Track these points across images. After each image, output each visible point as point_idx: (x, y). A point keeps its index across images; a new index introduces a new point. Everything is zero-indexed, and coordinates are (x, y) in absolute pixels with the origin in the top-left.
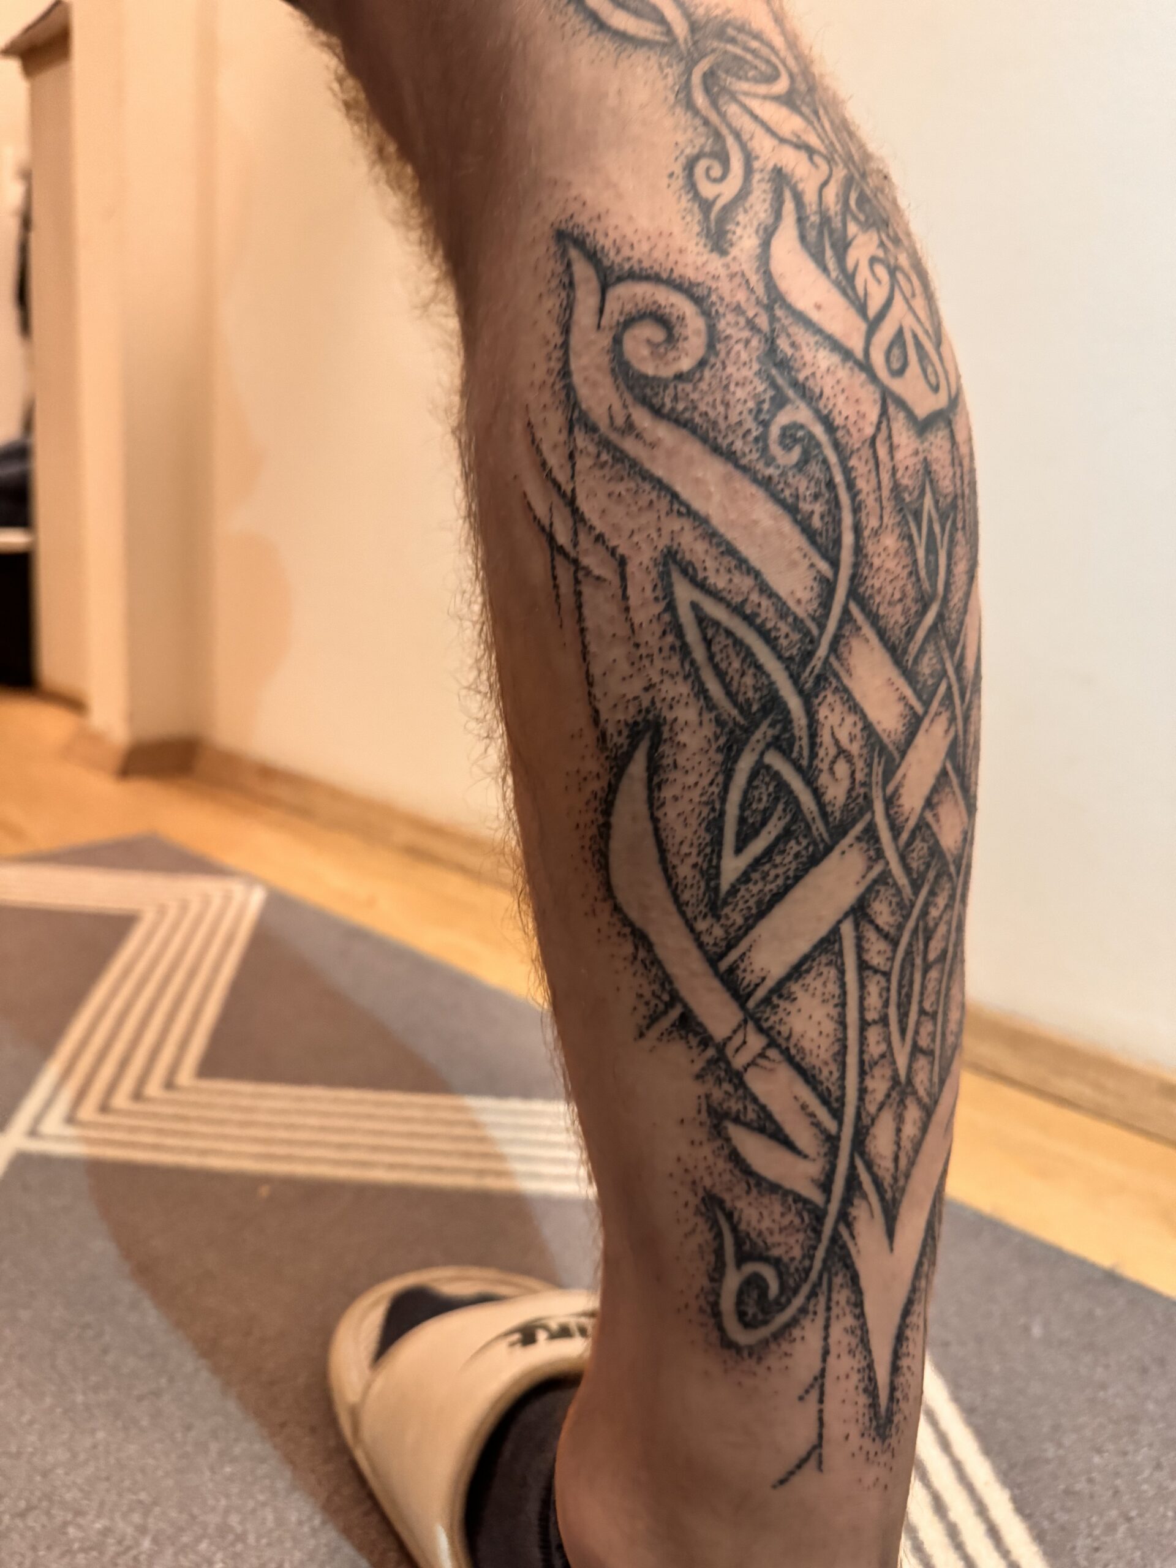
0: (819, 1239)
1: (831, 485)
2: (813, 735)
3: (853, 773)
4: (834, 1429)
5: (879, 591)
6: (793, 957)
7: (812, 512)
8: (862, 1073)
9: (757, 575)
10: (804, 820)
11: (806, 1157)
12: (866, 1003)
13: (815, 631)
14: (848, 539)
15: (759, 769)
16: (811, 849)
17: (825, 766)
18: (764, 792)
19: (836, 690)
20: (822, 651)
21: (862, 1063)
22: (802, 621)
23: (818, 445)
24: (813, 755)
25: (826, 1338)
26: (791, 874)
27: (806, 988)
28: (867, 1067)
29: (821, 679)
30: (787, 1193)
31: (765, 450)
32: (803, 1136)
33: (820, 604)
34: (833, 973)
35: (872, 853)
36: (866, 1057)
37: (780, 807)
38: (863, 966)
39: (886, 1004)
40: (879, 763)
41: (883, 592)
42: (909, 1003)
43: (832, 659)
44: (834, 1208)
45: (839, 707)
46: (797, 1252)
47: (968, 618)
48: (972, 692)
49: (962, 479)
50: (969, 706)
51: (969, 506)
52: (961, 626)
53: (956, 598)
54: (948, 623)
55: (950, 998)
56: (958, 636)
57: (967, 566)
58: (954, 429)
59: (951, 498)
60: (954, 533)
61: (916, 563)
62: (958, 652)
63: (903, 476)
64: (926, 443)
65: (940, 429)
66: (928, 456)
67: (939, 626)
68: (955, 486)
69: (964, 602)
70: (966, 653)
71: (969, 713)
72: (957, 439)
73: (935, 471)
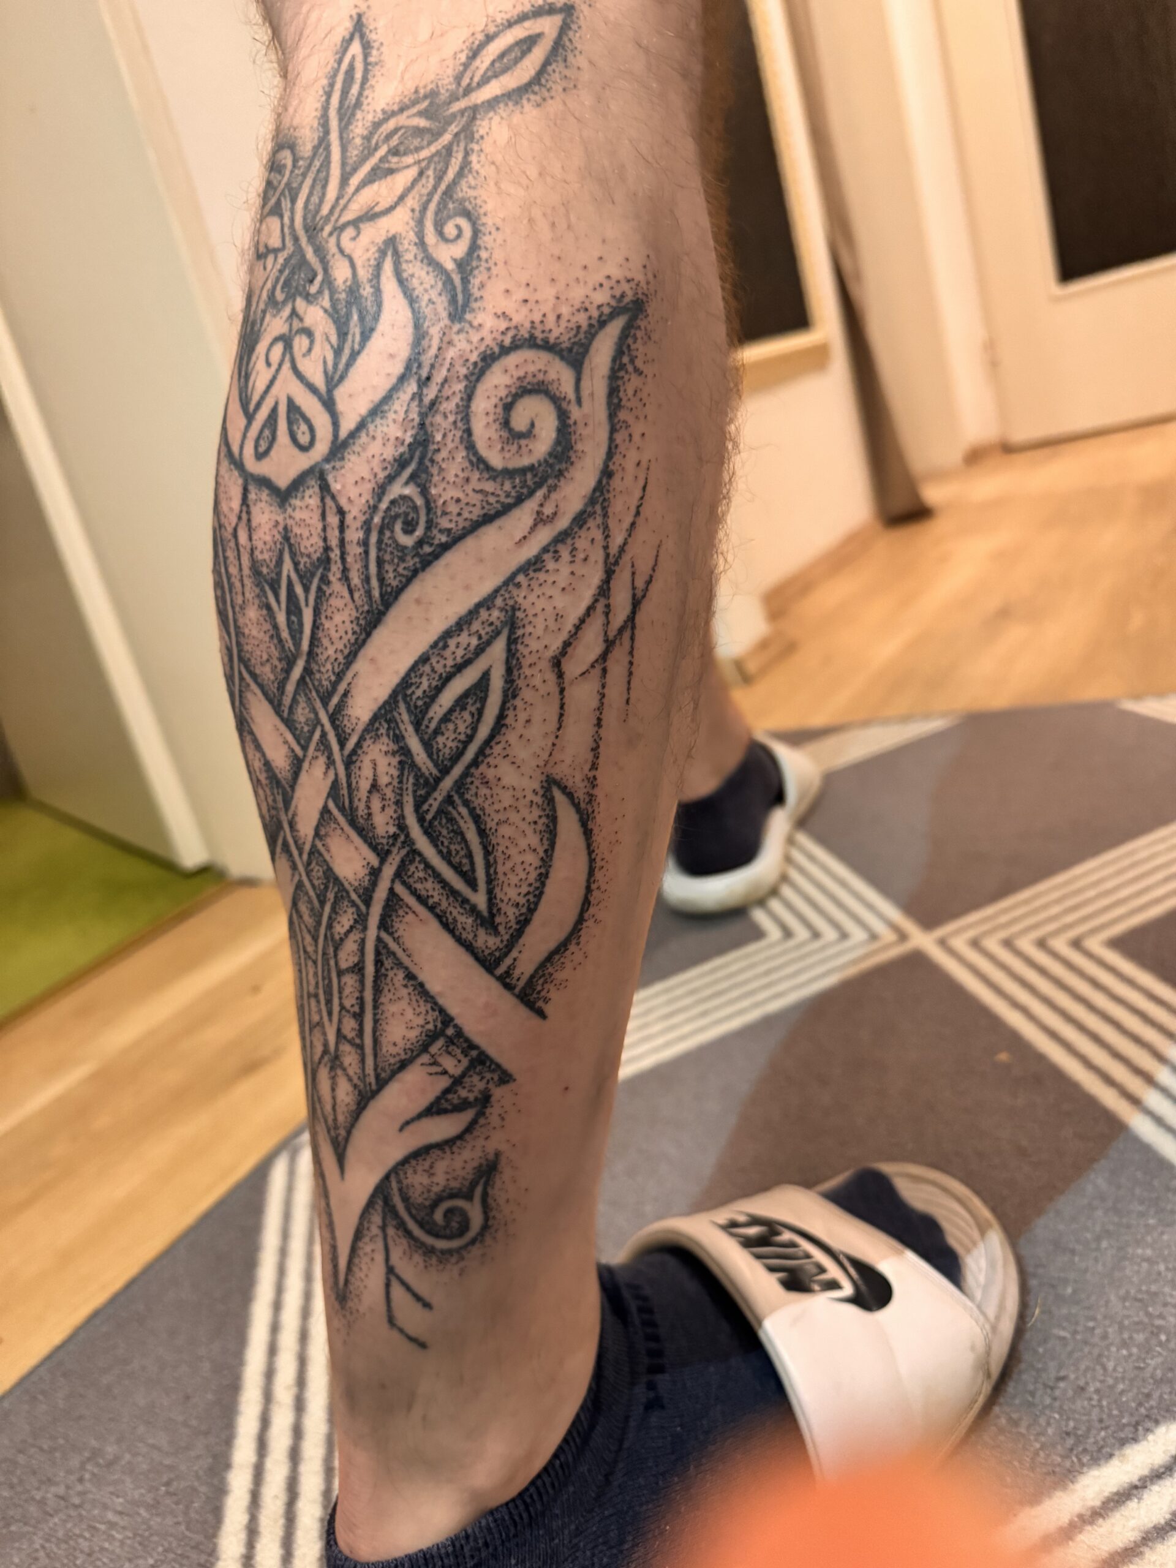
1: (220, 573)
3: (267, 798)
5: (252, 654)
8: (310, 1030)
12: (309, 979)
13: (232, 687)
14: (231, 614)
19: (248, 732)
20: (237, 703)
28: (311, 1026)
29: (242, 723)
33: (230, 668)
34: (296, 946)
35: (291, 861)
36: (311, 1019)
38: (304, 950)
39: (318, 985)
40: (279, 794)
41: (255, 655)
42: (331, 995)
43: (242, 709)
45: (251, 745)
47: (361, 665)
48: (362, 739)
49: (342, 527)
50: (354, 752)
51: (360, 550)
52: (340, 676)
53: (332, 650)
54: (318, 676)
55: (383, 1011)
56: (335, 685)
57: (355, 614)
58: (330, 478)
59: (318, 554)
60: (324, 587)
61: (276, 627)
62: (335, 700)
63: (262, 552)
64: (289, 510)
65: (308, 488)
66: (290, 522)
67: (308, 679)
68: (325, 540)
69: (346, 651)
70: (350, 701)
71: (354, 758)
72: (336, 487)
73: (296, 534)
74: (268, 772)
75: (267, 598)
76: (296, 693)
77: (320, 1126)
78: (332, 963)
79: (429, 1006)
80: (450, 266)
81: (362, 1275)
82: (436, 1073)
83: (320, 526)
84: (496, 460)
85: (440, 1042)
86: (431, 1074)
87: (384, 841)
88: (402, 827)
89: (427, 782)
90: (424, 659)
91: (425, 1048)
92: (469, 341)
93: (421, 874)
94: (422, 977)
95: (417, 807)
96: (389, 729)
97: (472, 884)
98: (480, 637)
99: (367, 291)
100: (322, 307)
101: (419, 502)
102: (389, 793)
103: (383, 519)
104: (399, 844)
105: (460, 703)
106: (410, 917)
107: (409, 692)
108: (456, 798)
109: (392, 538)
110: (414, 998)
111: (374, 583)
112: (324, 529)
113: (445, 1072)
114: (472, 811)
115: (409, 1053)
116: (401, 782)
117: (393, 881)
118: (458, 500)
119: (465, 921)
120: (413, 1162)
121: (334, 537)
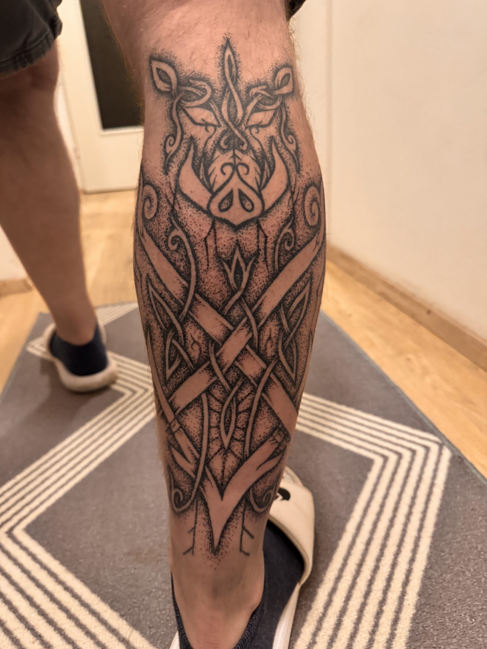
0: (193, 489)
1: (187, 256)
2: (185, 336)
3: (200, 349)
4: (198, 545)
5: (208, 290)
6: (187, 403)
7: (180, 265)
8: (209, 442)
9: (164, 285)
10: (185, 361)
11: (190, 463)
12: (211, 421)
13: (182, 304)
14: (194, 273)
15: (172, 344)
16: (188, 371)
17: (190, 346)
18: (173, 351)
19: (192, 322)
20: (186, 310)
21: (209, 439)
22: (178, 300)
23: (183, 243)
24: (185, 342)
25: (196, 518)
26: (183, 377)
27: (191, 412)
28: (210, 440)
29: (186, 319)
30: (185, 472)
31: (167, 245)
32: (189, 457)
33: (184, 295)
34: (199, 409)
35: (211, 374)
36: (210, 437)
37: (178, 357)
38: (210, 409)
39: (219, 422)
40: (212, 346)
41: (210, 290)
42: (230, 424)
43: (190, 312)
44: (198, 480)
45: (193, 328)
46: (187, 490)
47: (267, 293)
48: (267, 320)
49: (266, 242)
50: (263, 326)
51: (272, 251)
52: (259, 298)
53: (256, 288)
54: (248, 298)
55: (257, 424)
56: (256, 301)
57: (268, 274)
58: (261, 224)
59: (254, 252)
60: (255, 264)
61: (227, 279)
62: (256, 307)
63: (222, 249)
64: (239, 234)
65: (250, 226)
66: (239, 238)
67: (243, 299)
68: (258, 246)
69: (263, 288)
70: (262, 307)
71: (263, 328)
72: (264, 227)
73: (243, 243)
74: (206, 337)
75: (224, 267)
76: (235, 304)
77: (209, 482)
78: (234, 411)
79: (275, 418)
80: (293, 152)
81: (230, 536)
82: (274, 443)
83: (256, 241)
84: (310, 224)
85: (276, 431)
86: (272, 444)
87: (270, 358)
88: (277, 352)
89: (287, 335)
90: (290, 291)
91: (271, 434)
92: (302, 181)
93: (280, 369)
94: (274, 408)
95: (283, 344)
96: (277, 316)
97: (292, 371)
98: (305, 283)
99: (268, 155)
100: (250, 157)
101: (293, 235)
102: (274, 340)
103: (281, 240)
104: (275, 359)
105: (298, 306)
106: (274, 386)
107: (285, 303)
108: (293, 340)
109: (284, 247)
110: (270, 416)
111: (276, 263)
112: (258, 242)
113: (277, 442)
114: (296, 344)
115: (265, 438)
116: (279, 336)
117: (270, 373)
118: (302, 235)
119: (289, 384)
120: (260, 480)
121: (262, 245)
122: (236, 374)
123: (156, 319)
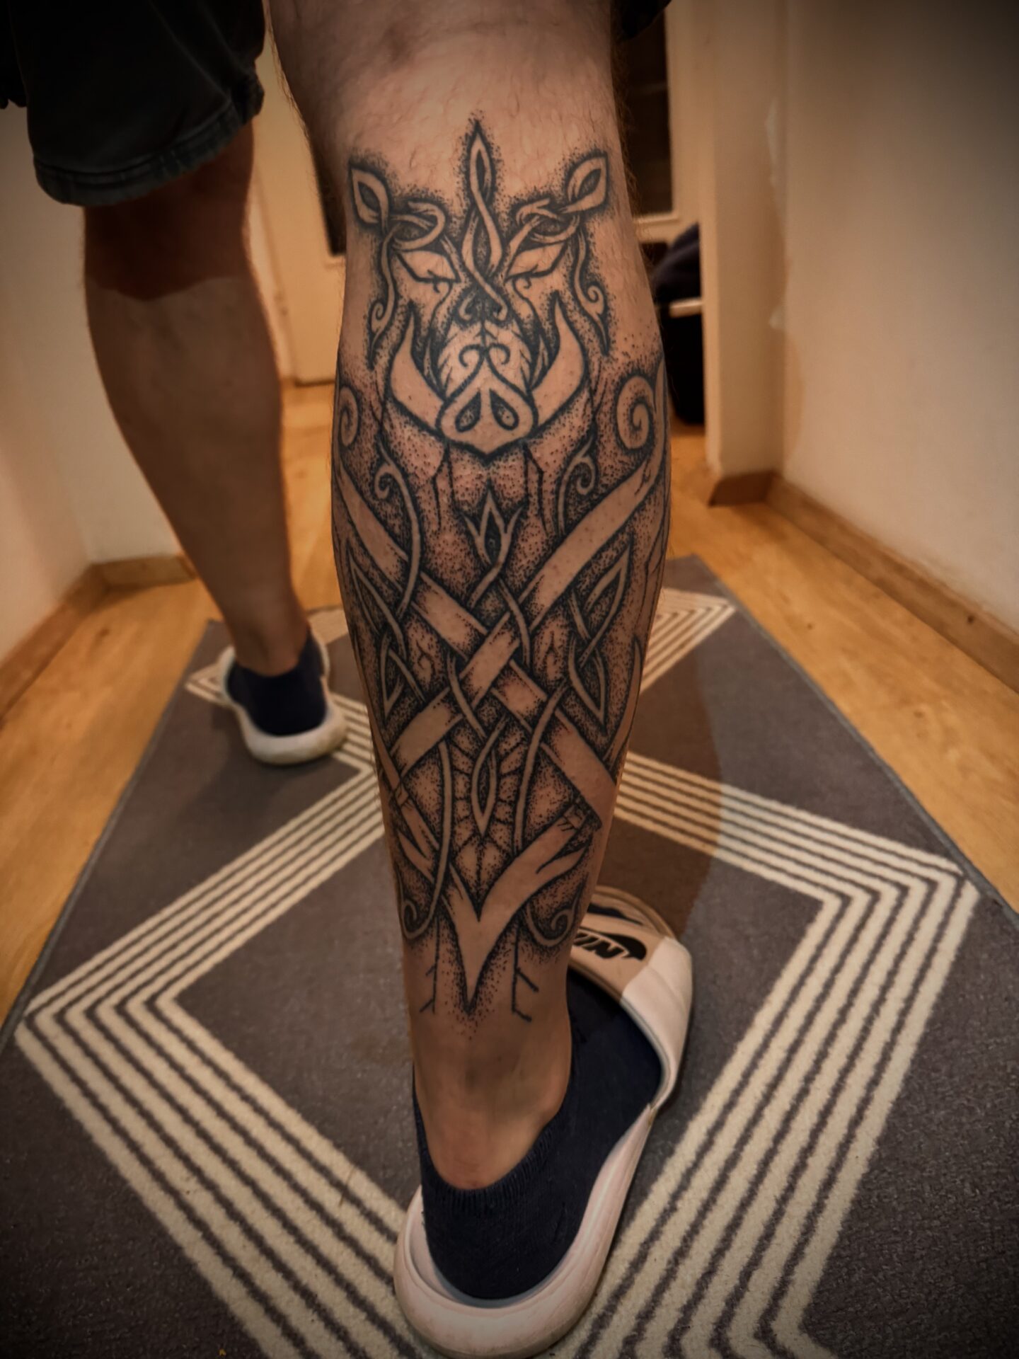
0: (432, 900)
1: (404, 508)
2: (407, 644)
3: (433, 666)
4: (441, 997)
5: (441, 566)
6: (418, 757)
7: (394, 525)
8: (453, 824)
9: (372, 559)
10: (410, 687)
11: (425, 857)
12: (456, 788)
13: (400, 589)
14: (416, 538)
15: (388, 658)
16: (416, 703)
17: (415, 660)
18: (392, 670)
19: (418, 621)
20: (406, 599)
21: (453, 818)
22: (393, 584)
23: (399, 487)
24: (409, 655)
25: (438, 950)
26: (409, 714)
27: (423, 773)
28: (456, 821)
29: (408, 614)
30: (418, 872)
31: (373, 491)
32: (424, 847)
33: (402, 575)
34: (436, 769)
35: (453, 709)
36: (456, 816)
37: (398, 679)
38: (453, 768)
39: (470, 790)
40: (451, 661)
41: (444, 566)
42: (487, 793)
43: (413, 604)
44: (439, 886)
45: (420, 630)
46: (423, 902)
47: (546, 571)
48: (545, 618)
49: (540, 481)
50: (539, 627)
51: (552, 497)
52: (530, 579)
53: (524, 561)
54: (511, 579)
55: (534, 796)
56: (525, 585)
57: (545, 538)
58: (532, 449)
59: (519, 499)
60: (523, 520)
61: (474, 546)
62: (525, 594)
63: (463, 495)
64: (492, 468)
65: (512, 454)
66: (493, 476)
67: (501, 581)
68: (526, 489)
69: (536, 562)
70: (537, 595)
71: (538, 631)
72: (536, 455)
73: (500, 485)
74: (442, 647)
75: (466, 526)
76: (488, 590)
77: (456, 891)
78: (493, 772)
79: (566, 787)
80: (597, 318)
81: (494, 983)
82: (567, 829)
83: (522, 480)
84: (628, 444)
85: (571, 810)
86: (564, 830)
87: (553, 684)
88: (565, 673)
89: (583, 643)
90: (588, 566)
91: (561, 814)
92: (613, 369)
93: (573, 703)
94: (564, 769)
95: (576, 659)
96: (564, 610)
97: (598, 705)
98: (618, 552)
99: (547, 326)
100: (513, 331)
101: (592, 467)
102: (560, 653)
103: (570, 477)
104: (562, 684)
105: (605, 592)
106: (563, 731)
107: (578, 586)
108: (597, 652)
109: (575, 489)
110: (557, 783)
111: (561, 517)
112: (526, 482)
113: (573, 827)
114: (603, 659)
115: (551, 819)
116: (568, 645)
117: (555, 709)
118: (612, 467)
119: (592, 729)
120: (544, 891)
121: (533, 488)
122: (494, 709)
123: (364, 615)
